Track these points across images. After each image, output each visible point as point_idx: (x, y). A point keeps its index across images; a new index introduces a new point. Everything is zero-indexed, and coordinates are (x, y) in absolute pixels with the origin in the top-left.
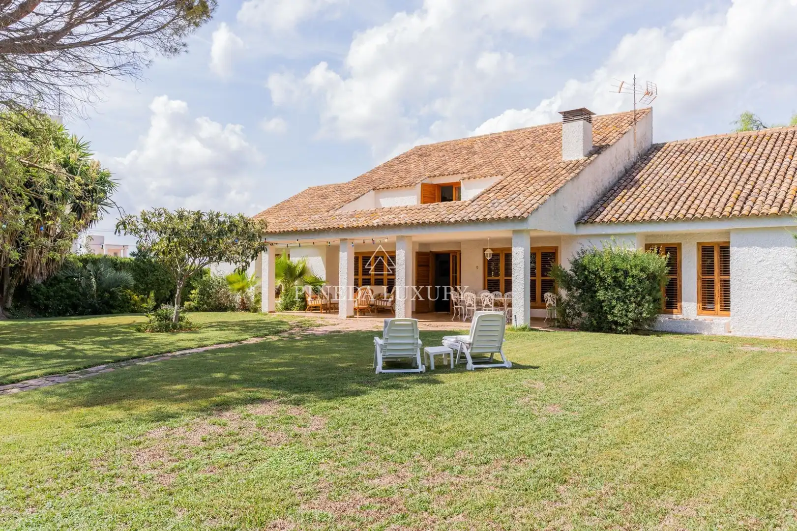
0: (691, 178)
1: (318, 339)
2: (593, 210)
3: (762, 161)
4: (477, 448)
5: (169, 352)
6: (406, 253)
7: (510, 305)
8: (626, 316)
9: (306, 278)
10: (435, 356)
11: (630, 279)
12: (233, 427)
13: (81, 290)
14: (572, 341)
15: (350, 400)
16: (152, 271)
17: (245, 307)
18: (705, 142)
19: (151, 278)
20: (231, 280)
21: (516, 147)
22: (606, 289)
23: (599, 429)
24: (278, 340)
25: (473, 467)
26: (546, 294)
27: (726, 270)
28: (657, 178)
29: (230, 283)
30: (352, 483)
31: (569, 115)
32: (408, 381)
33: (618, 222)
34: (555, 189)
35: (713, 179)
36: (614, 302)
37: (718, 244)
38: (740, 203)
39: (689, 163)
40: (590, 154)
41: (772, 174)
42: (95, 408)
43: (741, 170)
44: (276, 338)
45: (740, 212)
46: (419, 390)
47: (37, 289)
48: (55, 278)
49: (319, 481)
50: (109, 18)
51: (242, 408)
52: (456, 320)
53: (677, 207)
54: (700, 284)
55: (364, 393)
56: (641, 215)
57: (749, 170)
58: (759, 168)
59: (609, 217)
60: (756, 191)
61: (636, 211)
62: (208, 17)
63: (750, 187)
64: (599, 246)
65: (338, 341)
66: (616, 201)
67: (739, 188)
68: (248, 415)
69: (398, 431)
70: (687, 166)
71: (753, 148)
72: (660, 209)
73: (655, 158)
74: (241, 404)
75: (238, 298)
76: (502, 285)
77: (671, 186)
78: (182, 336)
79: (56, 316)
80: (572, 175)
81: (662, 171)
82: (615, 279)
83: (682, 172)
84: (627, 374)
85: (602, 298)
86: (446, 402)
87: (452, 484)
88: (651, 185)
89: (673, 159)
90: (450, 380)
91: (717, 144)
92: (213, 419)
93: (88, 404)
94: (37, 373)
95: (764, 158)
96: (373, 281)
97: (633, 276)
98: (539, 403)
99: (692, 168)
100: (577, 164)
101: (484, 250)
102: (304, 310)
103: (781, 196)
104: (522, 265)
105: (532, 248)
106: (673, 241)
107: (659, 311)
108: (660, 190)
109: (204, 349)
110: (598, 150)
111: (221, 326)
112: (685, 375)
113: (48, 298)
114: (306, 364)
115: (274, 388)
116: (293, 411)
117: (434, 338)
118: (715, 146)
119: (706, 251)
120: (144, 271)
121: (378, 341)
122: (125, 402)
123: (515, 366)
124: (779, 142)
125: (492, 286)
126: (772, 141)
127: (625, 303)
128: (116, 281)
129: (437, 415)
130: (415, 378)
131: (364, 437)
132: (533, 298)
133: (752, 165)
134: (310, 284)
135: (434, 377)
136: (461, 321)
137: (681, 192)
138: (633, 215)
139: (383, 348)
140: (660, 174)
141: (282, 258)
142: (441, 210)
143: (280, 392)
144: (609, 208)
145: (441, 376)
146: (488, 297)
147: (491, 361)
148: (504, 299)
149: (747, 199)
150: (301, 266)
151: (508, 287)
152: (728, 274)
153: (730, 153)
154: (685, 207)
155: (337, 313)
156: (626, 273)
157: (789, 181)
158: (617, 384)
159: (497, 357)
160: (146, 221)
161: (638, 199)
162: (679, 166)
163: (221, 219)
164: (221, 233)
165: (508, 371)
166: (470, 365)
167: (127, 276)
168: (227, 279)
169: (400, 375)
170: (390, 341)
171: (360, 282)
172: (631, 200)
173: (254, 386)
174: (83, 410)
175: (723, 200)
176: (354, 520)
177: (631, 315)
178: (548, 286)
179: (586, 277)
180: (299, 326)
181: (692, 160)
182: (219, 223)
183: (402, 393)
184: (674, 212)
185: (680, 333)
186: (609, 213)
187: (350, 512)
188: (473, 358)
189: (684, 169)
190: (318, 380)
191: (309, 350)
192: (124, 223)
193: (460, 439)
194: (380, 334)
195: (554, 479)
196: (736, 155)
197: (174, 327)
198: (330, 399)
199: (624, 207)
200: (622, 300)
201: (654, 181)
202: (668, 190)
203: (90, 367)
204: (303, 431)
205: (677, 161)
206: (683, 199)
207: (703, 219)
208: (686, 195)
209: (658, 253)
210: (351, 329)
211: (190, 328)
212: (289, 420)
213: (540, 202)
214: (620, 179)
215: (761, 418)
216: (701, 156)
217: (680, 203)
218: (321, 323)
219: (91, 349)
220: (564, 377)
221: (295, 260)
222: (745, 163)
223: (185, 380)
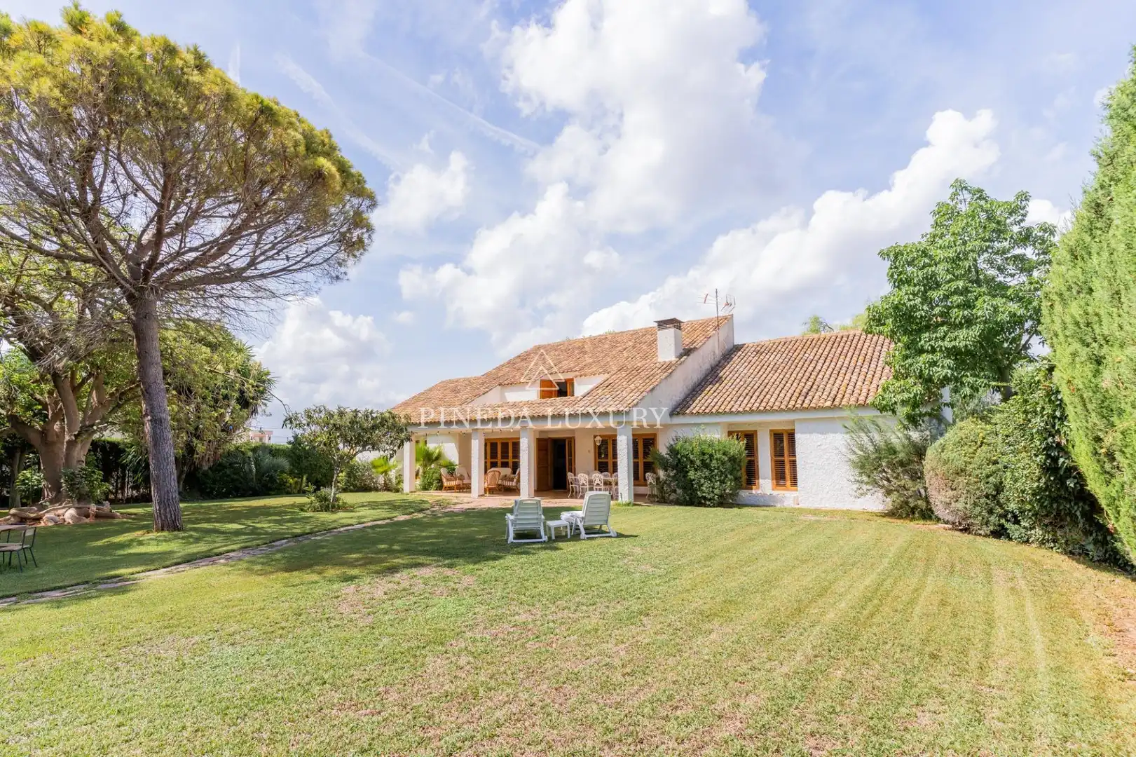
0: (765, 375)
1: (457, 516)
2: (685, 403)
3: (821, 361)
4: (587, 594)
5: (335, 528)
6: (529, 441)
7: (617, 484)
8: (713, 492)
9: (442, 462)
10: (556, 529)
11: (714, 462)
12: (405, 584)
13: (242, 474)
14: (667, 514)
15: (491, 563)
16: (306, 457)
17: (387, 488)
18: (777, 344)
19: (305, 463)
20: (376, 464)
21: (620, 348)
22: (696, 470)
23: (677, 581)
24: (424, 517)
25: (584, 608)
26: (647, 474)
27: (793, 452)
28: (737, 375)
29: (375, 467)
30: (501, 618)
31: (662, 324)
32: (534, 549)
33: (705, 414)
34: (651, 387)
35: (781, 376)
36: (702, 481)
37: (786, 431)
38: (802, 398)
39: (763, 362)
40: (681, 356)
41: (829, 372)
42: (294, 573)
43: (804, 369)
44: (421, 515)
45: (802, 405)
46: (543, 554)
47: (205, 474)
48: (220, 465)
49: (476, 618)
50: (287, 256)
51: (409, 570)
52: (572, 497)
53: (752, 401)
54: (773, 464)
55: (500, 558)
56: (723, 407)
57: (811, 368)
58: (818, 367)
59: (697, 408)
60: (815, 387)
61: (719, 404)
62: (364, 250)
63: (811, 384)
64: (690, 434)
65: (473, 516)
66: (703, 395)
67: (802, 384)
68: (415, 576)
69: (529, 584)
70: (761, 364)
71: (816, 349)
72: (738, 403)
73: (736, 357)
74: (407, 568)
75: (381, 480)
76: (610, 467)
77: (747, 383)
78: (341, 514)
79: (221, 498)
80: (666, 374)
81: (741, 369)
82: (702, 461)
83: (757, 370)
84: (706, 540)
85: (693, 478)
86: (564, 564)
87: (570, 618)
88: (732, 381)
89: (750, 358)
90: (567, 547)
91: (786, 345)
92: (389, 578)
93: (286, 570)
94: (234, 547)
95: (823, 358)
96: (499, 464)
97: (717, 459)
98: (635, 563)
99: (765, 367)
100: (670, 365)
101: (595, 437)
102: (441, 489)
103: (833, 393)
104: (626, 451)
105: (633, 435)
106: (751, 428)
107: (741, 488)
108: (739, 386)
109: (363, 525)
110: (688, 352)
111: (373, 505)
112: (752, 540)
113: (214, 482)
114: (452, 536)
115: (429, 555)
116: (448, 572)
117: (553, 513)
118: (785, 347)
119: (777, 437)
120: (299, 457)
121: (510, 517)
122: (317, 568)
123: (619, 536)
124: (836, 345)
125: (602, 467)
126: (831, 343)
127: (711, 481)
128: (274, 466)
129: (558, 573)
130: (539, 546)
131: (505, 589)
132: (636, 477)
133: (813, 365)
134: (446, 467)
135: (555, 545)
136: (576, 498)
137: (755, 387)
138: (716, 407)
139: (514, 523)
140: (739, 372)
141: (421, 445)
142: (559, 404)
143: (435, 558)
144: (697, 401)
145: (561, 544)
146: (598, 477)
147: (600, 532)
148: (612, 479)
149: (807, 394)
150: (437, 451)
151: (615, 470)
152: (795, 456)
153: (796, 354)
154: (759, 401)
155: (470, 492)
156: (711, 456)
157: (842, 379)
158: (697, 548)
159: (604, 528)
160: (310, 417)
161: (721, 394)
162: (755, 365)
163: (374, 415)
164: (374, 427)
165: (613, 539)
166: (583, 535)
167: (284, 462)
168: (372, 463)
169: (528, 544)
170: (519, 517)
171: (489, 464)
172: (715, 394)
173: (414, 555)
174: (286, 575)
175: (789, 395)
176: (504, 640)
177: (716, 491)
178: (649, 467)
179: (679, 460)
180: (439, 503)
181: (766, 359)
182: (373, 419)
183: (532, 558)
184: (750, 405)
185: (758, 506)
186: (696, 406)
187: (500, 635)
188: (585, 529)
189: (759, 367)
190: (463, 549)
191: (452, 525)
192: (290, 419)
193: (575, 589)
194: (511, 511)
195: (641, 613)
196: (801, 356)
197: (333, 507)
198: (475, 563)
199: (709, 401)
200: (709, 479)
201: (734, 378)
202: (745, 386)
203: (274, 541)
204: (458, 586)
205: (754, 360)
206: (757, 394)
207: (772, 411)
208: (759, 390)
209: (737, 439)
210: (483, 507)
211: (346, 508)
212: (446, 579)
213: (639, 398)
214: (707, 376)
215: (798, 571)
216: (773, 356)
217: (754, 397)
218: (456, 501)
219: (269, 527)
220: (657, 543)
221: (432, 446)
222: (808, 362)
223: (358, 551)
